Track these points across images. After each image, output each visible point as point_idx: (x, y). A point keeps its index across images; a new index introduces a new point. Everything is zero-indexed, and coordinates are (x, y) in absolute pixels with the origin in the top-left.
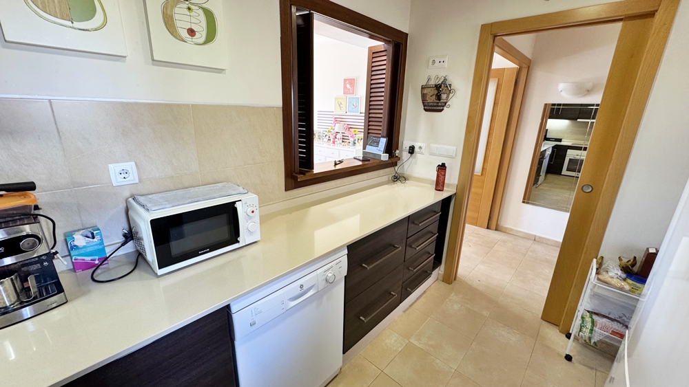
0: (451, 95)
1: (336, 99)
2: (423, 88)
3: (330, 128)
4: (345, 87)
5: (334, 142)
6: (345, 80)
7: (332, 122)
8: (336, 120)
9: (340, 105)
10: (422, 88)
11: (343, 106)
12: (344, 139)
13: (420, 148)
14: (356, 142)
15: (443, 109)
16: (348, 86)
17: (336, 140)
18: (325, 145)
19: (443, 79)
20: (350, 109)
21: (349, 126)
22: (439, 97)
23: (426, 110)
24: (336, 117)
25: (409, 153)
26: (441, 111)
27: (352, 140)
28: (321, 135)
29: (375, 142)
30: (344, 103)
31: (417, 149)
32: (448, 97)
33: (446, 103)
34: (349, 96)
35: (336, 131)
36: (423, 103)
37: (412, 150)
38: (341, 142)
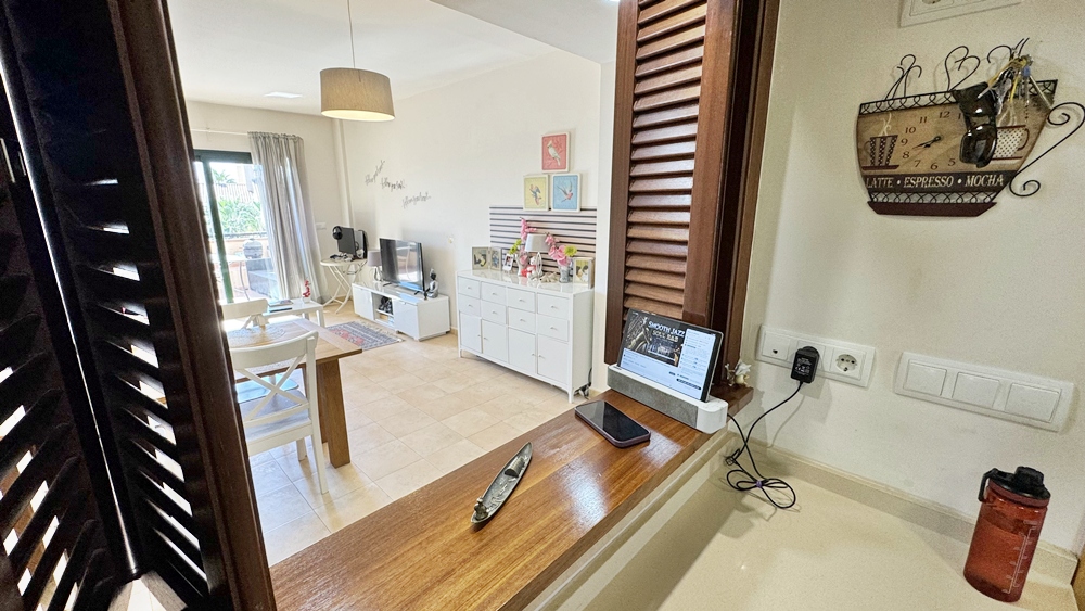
0: (1050, 135)
1: (526, 180)
2: (865, 113)
3: (515, 241)
4: (545, 154)
5: (524, 274)
6: (545, 139)
7: (521, 230)
8: (530, 227)
9: (536, 192)
10: (861, 115)
11: (543, 195)
12: (546, 267)
13: (848, 360)
14: (574, 272)
15: (992, 204)
16: (552, 151)
17: (529, 269)
18: (508, 279)
19: (1002, 61)
20: (558, 202)
21: (558, 239)
22: (977, 147)
23: (880, 208)
24: (527, 218)
25: (795, 375)
26: (975, 210)
27: (563, 268)
28: (499, 257)
29: (657, 341)
30: (543, 188)
31: (827, 363)
32: (1028, 145)
33: (1010, 176)
34: (554, 173)
35: (528, 249)
36: (867, 179)
37: (805, 366)
38: (540, 272)
